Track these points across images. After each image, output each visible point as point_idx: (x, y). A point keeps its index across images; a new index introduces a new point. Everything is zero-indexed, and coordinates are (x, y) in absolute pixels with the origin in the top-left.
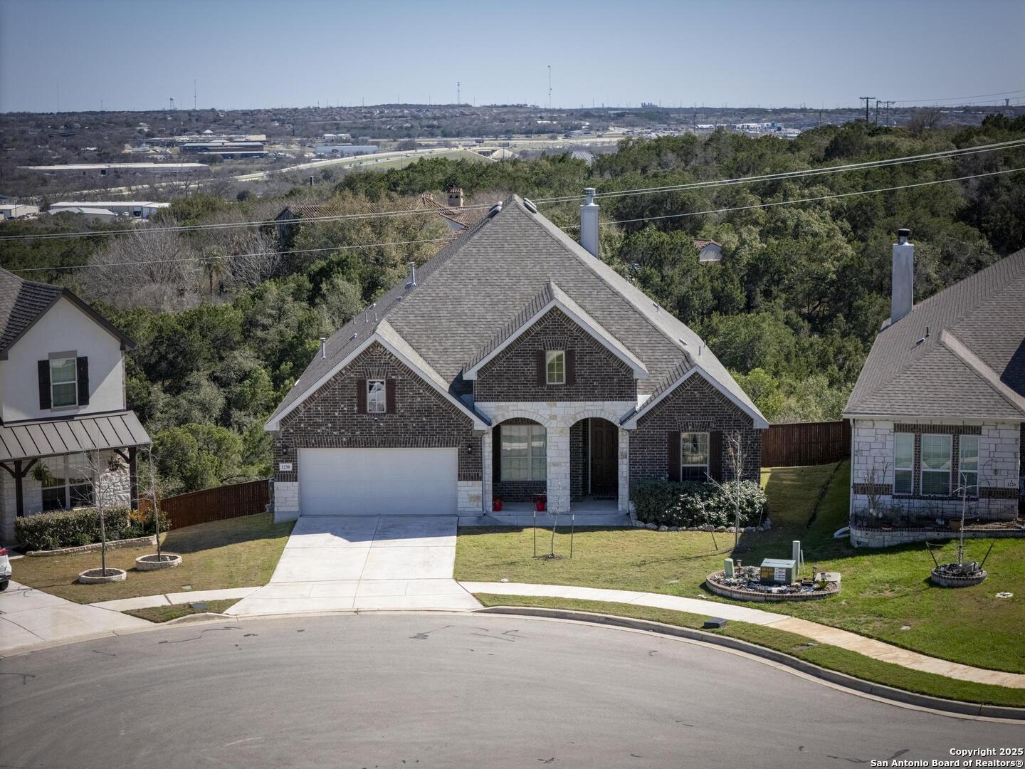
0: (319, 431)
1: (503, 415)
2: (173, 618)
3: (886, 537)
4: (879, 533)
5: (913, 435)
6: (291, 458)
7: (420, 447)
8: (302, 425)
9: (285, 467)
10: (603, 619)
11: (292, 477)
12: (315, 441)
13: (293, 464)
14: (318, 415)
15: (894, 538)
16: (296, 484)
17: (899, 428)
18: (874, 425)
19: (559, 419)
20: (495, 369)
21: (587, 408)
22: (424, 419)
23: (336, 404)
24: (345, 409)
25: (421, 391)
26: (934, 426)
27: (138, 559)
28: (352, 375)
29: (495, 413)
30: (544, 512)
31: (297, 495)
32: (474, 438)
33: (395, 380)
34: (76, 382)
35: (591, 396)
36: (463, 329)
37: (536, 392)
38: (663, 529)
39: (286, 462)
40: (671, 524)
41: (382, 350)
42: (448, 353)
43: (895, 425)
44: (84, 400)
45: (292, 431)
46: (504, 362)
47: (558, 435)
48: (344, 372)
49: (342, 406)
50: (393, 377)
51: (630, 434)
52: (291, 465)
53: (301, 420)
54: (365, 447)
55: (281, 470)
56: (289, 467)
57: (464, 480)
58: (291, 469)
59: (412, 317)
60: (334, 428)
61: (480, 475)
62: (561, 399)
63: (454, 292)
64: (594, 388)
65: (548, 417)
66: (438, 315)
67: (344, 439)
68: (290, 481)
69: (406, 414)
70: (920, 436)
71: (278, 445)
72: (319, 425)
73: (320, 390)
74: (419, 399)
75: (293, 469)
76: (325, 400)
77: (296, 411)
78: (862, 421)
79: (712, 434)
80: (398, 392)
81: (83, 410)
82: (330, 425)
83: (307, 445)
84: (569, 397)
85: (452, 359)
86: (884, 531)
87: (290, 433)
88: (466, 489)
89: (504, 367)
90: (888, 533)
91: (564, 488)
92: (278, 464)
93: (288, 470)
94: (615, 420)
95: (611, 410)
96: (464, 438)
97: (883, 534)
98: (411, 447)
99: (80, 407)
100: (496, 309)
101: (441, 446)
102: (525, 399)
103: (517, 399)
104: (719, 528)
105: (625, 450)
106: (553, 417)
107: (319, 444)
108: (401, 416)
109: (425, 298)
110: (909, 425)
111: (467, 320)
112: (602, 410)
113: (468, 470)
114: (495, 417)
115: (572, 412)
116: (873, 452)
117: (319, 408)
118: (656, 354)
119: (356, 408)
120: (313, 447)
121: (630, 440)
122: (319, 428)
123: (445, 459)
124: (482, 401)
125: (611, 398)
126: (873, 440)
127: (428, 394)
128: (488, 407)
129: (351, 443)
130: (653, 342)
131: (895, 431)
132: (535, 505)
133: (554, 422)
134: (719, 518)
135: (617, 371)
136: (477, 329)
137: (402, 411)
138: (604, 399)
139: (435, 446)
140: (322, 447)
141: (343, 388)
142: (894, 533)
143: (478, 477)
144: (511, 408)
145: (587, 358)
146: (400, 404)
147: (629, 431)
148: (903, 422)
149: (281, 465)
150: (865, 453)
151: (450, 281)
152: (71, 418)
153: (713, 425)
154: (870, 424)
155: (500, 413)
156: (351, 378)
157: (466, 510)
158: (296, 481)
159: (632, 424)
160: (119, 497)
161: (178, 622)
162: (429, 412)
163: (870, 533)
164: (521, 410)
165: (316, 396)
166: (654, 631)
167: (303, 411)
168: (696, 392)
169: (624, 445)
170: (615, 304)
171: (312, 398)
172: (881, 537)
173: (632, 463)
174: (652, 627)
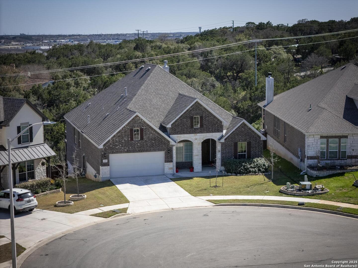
0: (117, 148)
1: (179, 139)
2: (111, 216)
3: (325, 173)
4: (323, 172)
5: (326, 139)
6: (107, 158)
7: (152, 151)
8: (111, 146)
9: (105, 161)
10: (261, 205)
11: (107, 164)
12: (116, 151)
13: (108, 160)
14: (116, 142)
15: (327, 173)
16: (109, 167)
17: (322, 137)
18: (314, 136)
19: (198, 139)
20: (177, 123)
21: (207, 135)
22: (153, 142)
23: (123, 138)
24: (126, 139)
25: (152, 132)
26: (333, 136)
27: (71, 196)
28: (128, 127)
29: (177, 139)
30: (193, 172)
31: (109, 171)
32: (170, 148)
33: (143, 128)
34: (29, 134)
35: (208, 131)
36: (156, 110)
37: (190, 131)
38: (238, 175)
39: (105, 159)
40: (241, 173)
41: (139, 118)
42: (154, 119)
43: (320, 136)
44: (31, 141)
45: (107, 148)
46: (180, 121)
47: (197, 145)
48: (125, 126)
49: (125, 138)
50: (143, 127)
51: (221, 144)
52: (107, 160)
53: (110, 144)
54: (133, 152)
55: (103, 162)
56: (106, 161)
57: (167, 162)
58: (107, 162)
59: (137, 106)
60: (122, 146)
61: (172, 160)
62: (199, 133)
63: (148, 97)
64: (209, 128)
65: (194, 139)
66: (146, 105)
67: (126, 150)
68: (107, 166)
69: (147, 140)
70: (328, 139)
71: (102, 153)
72: (117, 145)
73: (117, 133)
74: (151, 135)
75: (108, 162)
76: (119, 136)
77: (109, 141)
78: (310, 135)
79: (247, 143)
80: (144, 132)
81: (31, 144)
82: (121, 145)
83: (113, 153)
84: (201, 132)
85: (156, 121)
87: (107, 149)
88: (168, 165)
89: (180, 122)
91: (200, 163)
92: (102, 160)
93: (106, 162)
94: (216, 139)
95: (215, 136)
96: (167, 148)
98: (149, 152)
100: (165, 102)
101: (159, 151)
102: (187, 133)
103: (184, 133)
104: (256, 174)
105: (219, 149)
106: (196, 139)
107: (117, 152)
108: (146, 141)
109: (139, 100)
110: (325, 136)
111: (156, 107)
112: (212, 136)
113: (169, 159)
114: (177, 140)
115: (202, 137)
116: (314, 146)
117: (117, 139)
118: (223, 116)
119: (130, 139)
120: (115, 153)
121: (221, 146)
122: (117, 147)
123: (160, 155)
124: (172, 135)
125: (215, 132)
126: (313, 141)
127: (154, 133)
128: (175, 136)
129: (128, 151)
130: (220, 112)
131: (321, 138)
132: (189, 170)
133: (196, 141)
135: (217, 122)
136: (160, 110)
137: (146, 139)
138: (213, 132)
139: (157, 151)
140: (118, 153)
141: (125, 132)
142: (327, 171)
143: (172, 161)
144: (182, 137)
145: (207, 118)
146: (145, 137)
147: (221, 143)
148: (323, 135)
149: (103, 160)
150: (311, 146)
151: (145, 93)
152: (27, 147)
153: (248, 139)
154: (313, 136)
155: (178, 138)
156: (128, 128)
157: (168, 173)
158: (109, 166)
159: (223, 140)
160: (43, 175)
161: (114, 217)
162: (155, 139)
163: (320, 172)
164: (185, 137)
165: (116, 135)
166: (281, 208)
167: (111, 141)
168: (243, 129)
169: (219, 147)
171: (114, 136)
172: (323, 173)
173: (222, 154)
174: (280, 206)
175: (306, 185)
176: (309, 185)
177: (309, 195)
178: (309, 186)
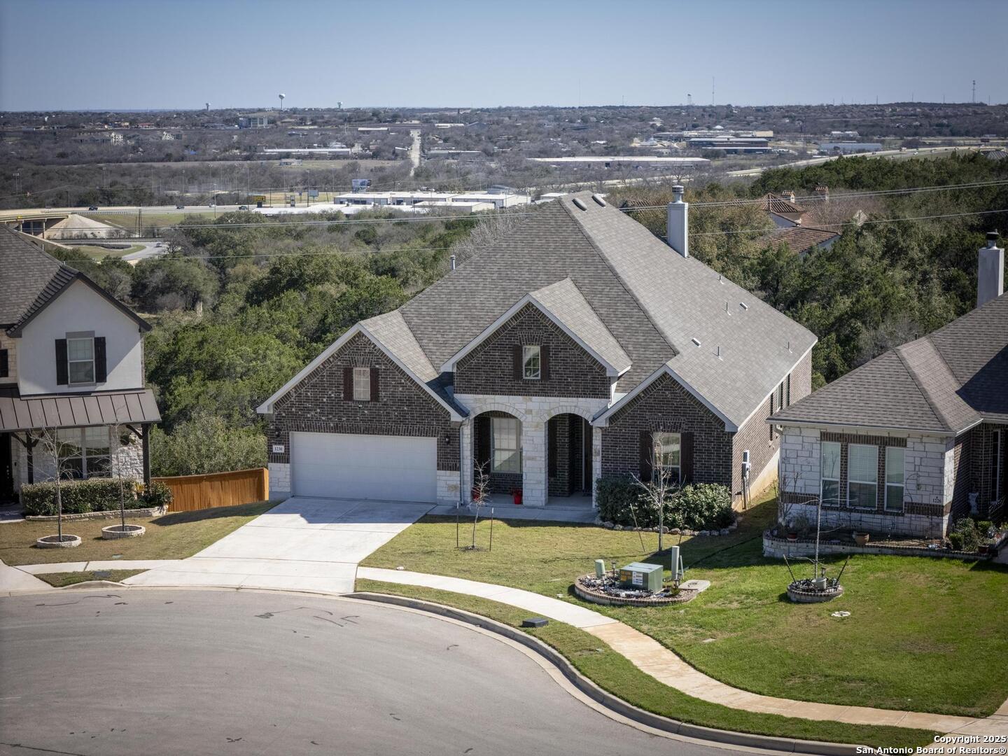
0: (309, 416)
1: (480, 407)
2: (71, 584)
3: (792, 548)
4: (784, 543)
5: (840, 444)
6: (283, 439)
7: (401, 435)
8: (293, 410)
9: (278, 449)
11: (284, 458)
12: (305, 425)
13: (285, 447)
14: (308, 400)
15: (800, 550)
16: (288, 465)
17: (825, 436)
18: (801, 432)
19: (533, 412)
20: (474, 361)
21: (561, 404)
22: (405, 408)
23: (324, 391)
24: (333, 395)
25: (403, 381)
26: (860, 436)
27: (105, 529)
28: (339, 363)
29: (474, 405)
30: (520, 505)
31: (288, 477)
32: (452, 429)
33: (378, 369)
34: (94, 360)
35: (565, 392)
36: (468, 322)
37: (512, 386)
39: (279, 444)
40: (627, 523)
41: (366, 340)
42: (447, 345)
43: (821, 433)
44: (102, 377)
45: (284, 415)
46: (482, 355)
47: (533, 429)
48: (331, 359)
49: (330, 392)
50: (377, 366)
51: (602, 432)
52: (283, 447)
53: (293, 405)
54: (351, 433)
55: (274, 451)
56: (281, 449)
57: (443, 470)
58: (283, 451)
59: (424, 309)
60: (322, 413)
61: (458, 465)
62: (536, 394)
63: (472, 285)
64: (568, 384)
65: (523, 411)
66: (449, 308)
67: (332, 425)
68: (282, 463)
69: (388, 403)
70: (847, 446)
71: (272, 427)
72: (309, 410)
73: (310, 376)
74: (401, 389)
75: (285, 451)
76: (314, 386)
77: (288, 395)
78: (790, 427)
79: (682, 435)
80: (381, 381)
81: (101, 387)
82: (318, 410)
83: (298, 429)
84: (544, 392)
85: (449, 351)
86: (789, 542)
87: (283, 417)
88: (444, 478)
89: (482, 360)
90: (793, 544)
91: (539, 482)
92: (272, 446)
93: (280, 451)
94: (587, 416)
95: (584, 407)
96: (442, 428)
97: (788, 544)
98: (393, 435)
99: (98, 384)
100: (507, 303)
101: (421, 436)
102: (502, 393)
103: (494, 392)
105: (598, 447)
106: (529, 412)
107: (309, 428)
108: (384, 405)
109: (443, 291)
110: (835, 434)
111: (476, 313)
112: (575, 406)
113: (448, 460)
114: (473, 409)
115: (546, 407)
116: (800, 460)
117: (309, 394)
118: (647, 353)
119: (342, 395)
120: (303, 431)
121: (602, 438)
122: (309, 413)
123: (425, 448)
124: (461, 393)
125: (585, 395)
126: (799, 447)
127: (409, 384)
128: (466, 399)
129: (338, 429)
130: (648, 341)
131: (821, 440)
132: (512, 498)
133: (529, 417)
134: (674, 520)
135: (591, 368)
137: (385, 400)
138: (578, 395)
139: (415, 435)
140: (311, 431)
141: (331, 374)
142: (800, 545)
143: (456, 468)
144: (488, 401)
145: (561, 354)
146: (383, 393)
147: (601, 428)
148: (828, 431)
149: (274, 447)
150: (792, 461)
151: (472, 275)
152: (88, 394)
153: (684, 426)
154: (797, 431)
155: (478, 405)
156: (338, 365)
157: (445, 498)
158: (288, 463)
159: (602, 422)
160: (136, 470)
161: (73, 588)
162: (410, 402)
163: (775, 542)
164: (498, 403)
165: (306, 381)
166: (481, 626)
167: (294, 395)
168: (667, 392)
169: (597, 442)
170: (623, 302)
171: (302, 383)
172: (786, 548)
173: (605, 460)
174: (480, 622)
175: (631, 572)
176: (641, 575)
177: (613, 602)
178: (641, 578)
